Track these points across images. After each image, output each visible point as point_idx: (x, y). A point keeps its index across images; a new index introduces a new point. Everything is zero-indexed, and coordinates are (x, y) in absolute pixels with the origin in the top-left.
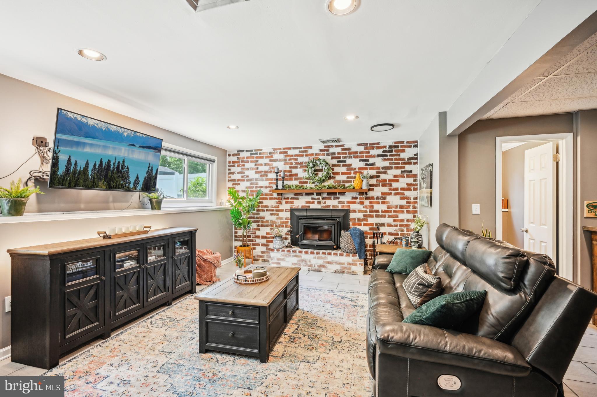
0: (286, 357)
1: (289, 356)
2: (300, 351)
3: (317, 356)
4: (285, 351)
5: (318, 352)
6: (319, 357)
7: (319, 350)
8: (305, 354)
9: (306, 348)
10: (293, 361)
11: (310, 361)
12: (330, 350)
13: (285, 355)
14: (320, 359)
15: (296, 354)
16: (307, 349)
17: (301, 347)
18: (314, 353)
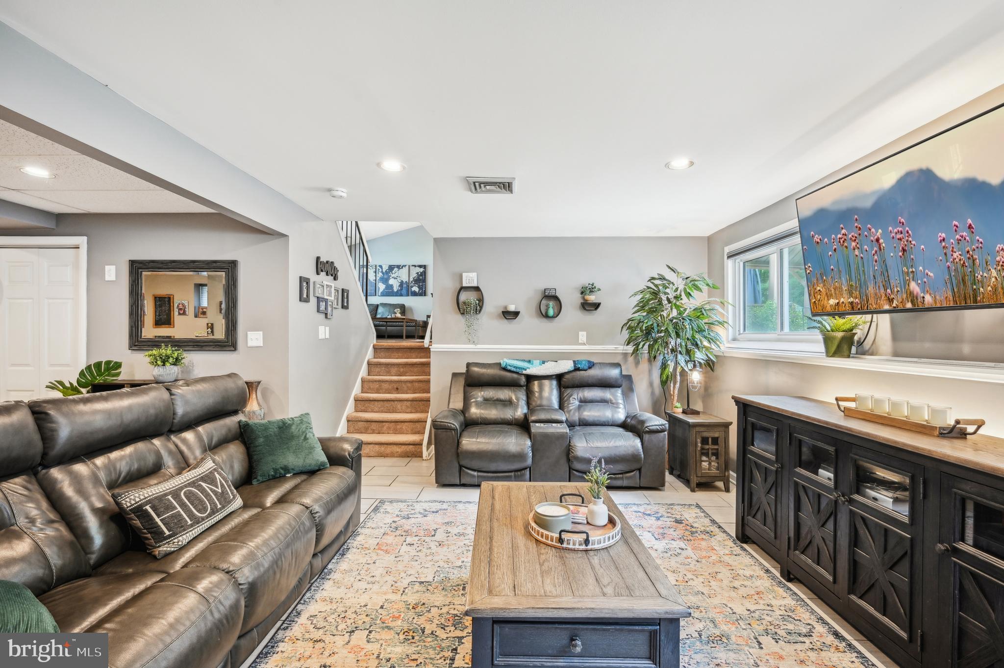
0: (458, 585)
1: (454, 588)
2: (438, 598)
3: (406, 594)
4: (462, 594)
5: (404, 602)
6: (404, 592)
7: (402, 606)
8: (428, 595)
9: (426, 606)
10: (445, 581)
11: (418, 584)
12: (382, 607)
13: (461, 588)
14: (402, 590)
15: (444, 593)
16: (424, 604)
17: (435, 606)
18: (412, 599)
